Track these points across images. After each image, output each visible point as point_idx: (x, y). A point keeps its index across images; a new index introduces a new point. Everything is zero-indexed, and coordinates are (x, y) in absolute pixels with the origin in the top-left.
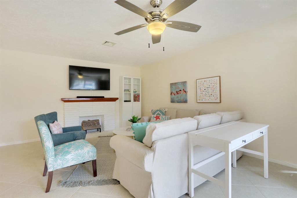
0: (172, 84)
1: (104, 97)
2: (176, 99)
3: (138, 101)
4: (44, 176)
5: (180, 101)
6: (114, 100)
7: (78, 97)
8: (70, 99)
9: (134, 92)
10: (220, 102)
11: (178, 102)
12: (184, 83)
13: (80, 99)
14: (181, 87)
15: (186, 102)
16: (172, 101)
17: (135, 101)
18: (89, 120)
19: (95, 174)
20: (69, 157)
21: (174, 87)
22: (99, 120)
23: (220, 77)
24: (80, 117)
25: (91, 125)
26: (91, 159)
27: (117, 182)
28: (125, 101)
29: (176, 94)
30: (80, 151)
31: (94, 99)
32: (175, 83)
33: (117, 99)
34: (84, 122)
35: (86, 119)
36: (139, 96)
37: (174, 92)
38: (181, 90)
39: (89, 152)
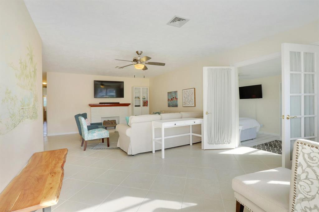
0: (168, 93)
1: (119, 103)
2: (171, 104)
3: (147, 106)
4: (82, 146)
5: (173, 106)
6: (127, 105)
7: (100, 103)
8: (95, 105)
9: (143, 99)
10: (195, 106)
11: (172, 106)
12: (176, 92)
13: (102, 105)
14: (174, 95)
15: (176, 106)
16: (169, 106)
17: (144, 106)
18: (108, 120)
19: (108, 146)
20: (95, 134)
21: (170, 95)
22: (115, 120)
23: (195, 89)
24: (102, 118)
25: (109, 124)
26: (106, 137)
27: (119, 148)
28: (135, 106)
29: (171, 100)
30: (100, 132)
31: (111, 104)
32: (171, 92)
33: (130, 104)
34: (105, 121)
35: (106, 120)
36: (147, 102)
37: (170, 99)
38: (174, 98)
39: (105, 133)
